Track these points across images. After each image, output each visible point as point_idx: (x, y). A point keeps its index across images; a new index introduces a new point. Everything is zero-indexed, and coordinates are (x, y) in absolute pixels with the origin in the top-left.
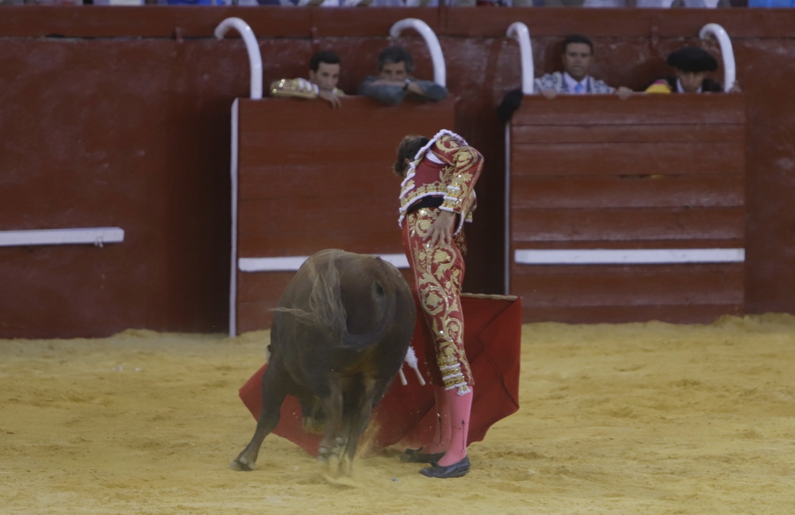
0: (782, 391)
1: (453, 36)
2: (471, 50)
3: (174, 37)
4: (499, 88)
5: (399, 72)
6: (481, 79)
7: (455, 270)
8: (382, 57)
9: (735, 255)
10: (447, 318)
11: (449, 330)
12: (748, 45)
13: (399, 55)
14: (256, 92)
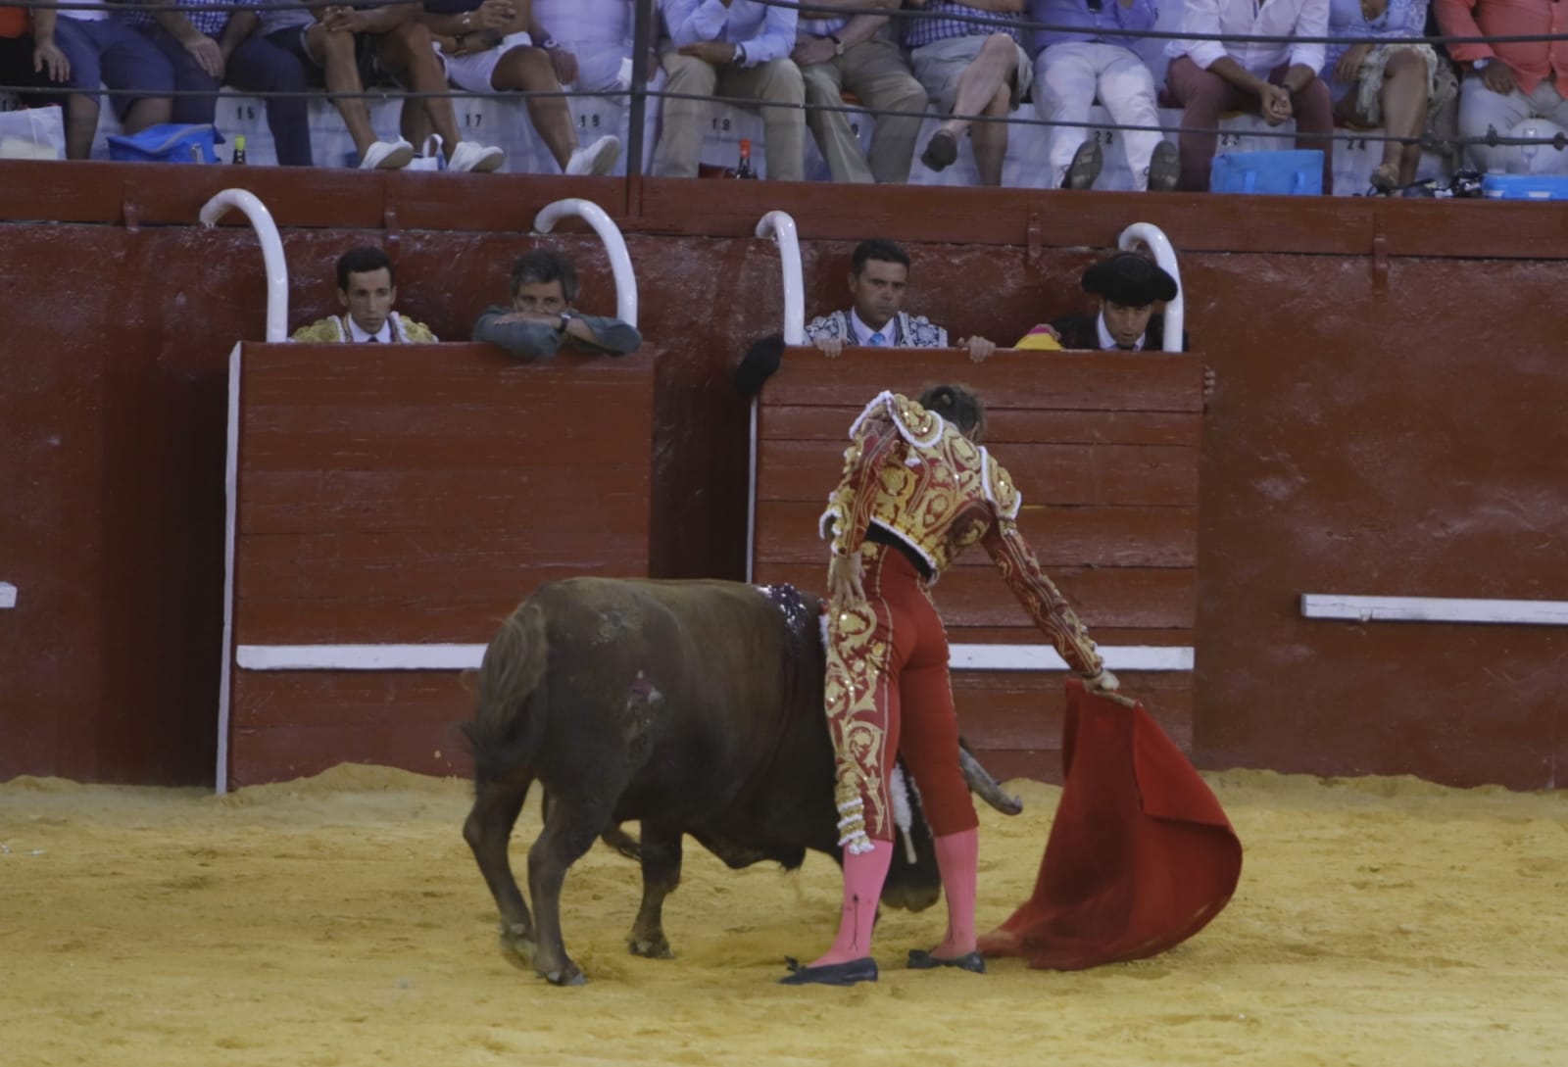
0: (1258, 917)
1: (654, 233)
2: (685, 259)
3: (121, 222)
4: (737, 333)
5: (550, 300)
6: (705, 317)
7: (875, 644)
8: (518, 271)
9: (1178, 658)
10: (849, 722)
11: (852, 742)
12: (1208, 263)
13: (551, 268)
14: (277, 330)
